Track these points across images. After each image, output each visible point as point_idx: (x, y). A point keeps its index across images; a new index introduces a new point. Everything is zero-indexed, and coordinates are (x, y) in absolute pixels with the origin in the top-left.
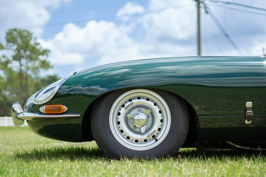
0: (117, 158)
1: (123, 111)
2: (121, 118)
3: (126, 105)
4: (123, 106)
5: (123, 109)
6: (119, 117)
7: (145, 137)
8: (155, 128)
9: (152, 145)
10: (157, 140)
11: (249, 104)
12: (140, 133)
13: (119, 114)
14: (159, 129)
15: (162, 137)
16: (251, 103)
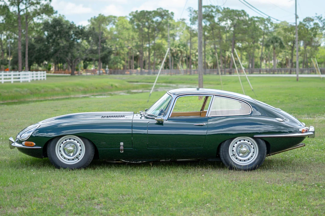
0: (58, 167)
1: (62, 145)
2: (61, 149)
3: (64, 143)
4: (62, 143)
5: (62, 144)
6: (61, 148)
7: (73, 158)
8: (78, 153)
9: (76, 161)
10: (79, 159)
11: (122, 144)
12: (70, 156)
13: (60, 147)
14: (80, 154)
15: (81, 157)
16: (123, 143)
